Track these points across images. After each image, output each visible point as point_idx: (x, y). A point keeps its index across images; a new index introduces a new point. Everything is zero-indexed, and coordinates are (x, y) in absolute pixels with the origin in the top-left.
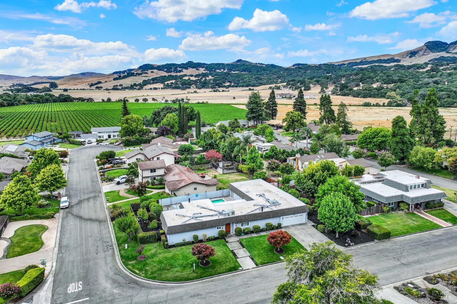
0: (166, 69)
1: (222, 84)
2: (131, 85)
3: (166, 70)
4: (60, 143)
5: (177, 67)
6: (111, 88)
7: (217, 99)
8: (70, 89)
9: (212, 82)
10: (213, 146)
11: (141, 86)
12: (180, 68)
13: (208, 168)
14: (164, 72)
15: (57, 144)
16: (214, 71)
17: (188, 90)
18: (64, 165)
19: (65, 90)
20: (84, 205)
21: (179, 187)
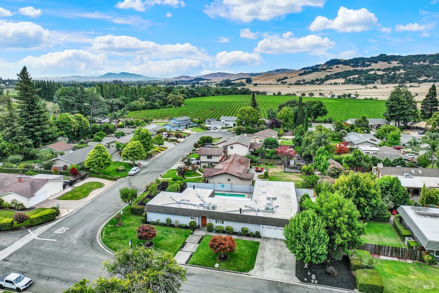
1: (417, 79)
2: (312, 80)
3: (353, 64)
5: (365, 61)
6: (294, 83)
8: (260, 84)
9: (402, 76)
10: (301, 142)
11: (322, 81)
12: (368, 62)
14: (350, 67)
16: (411, 64)
17: (369, 86)
18: (175, 144)
19: (256, 85)
20: (145, 176)
21: (212, 175)
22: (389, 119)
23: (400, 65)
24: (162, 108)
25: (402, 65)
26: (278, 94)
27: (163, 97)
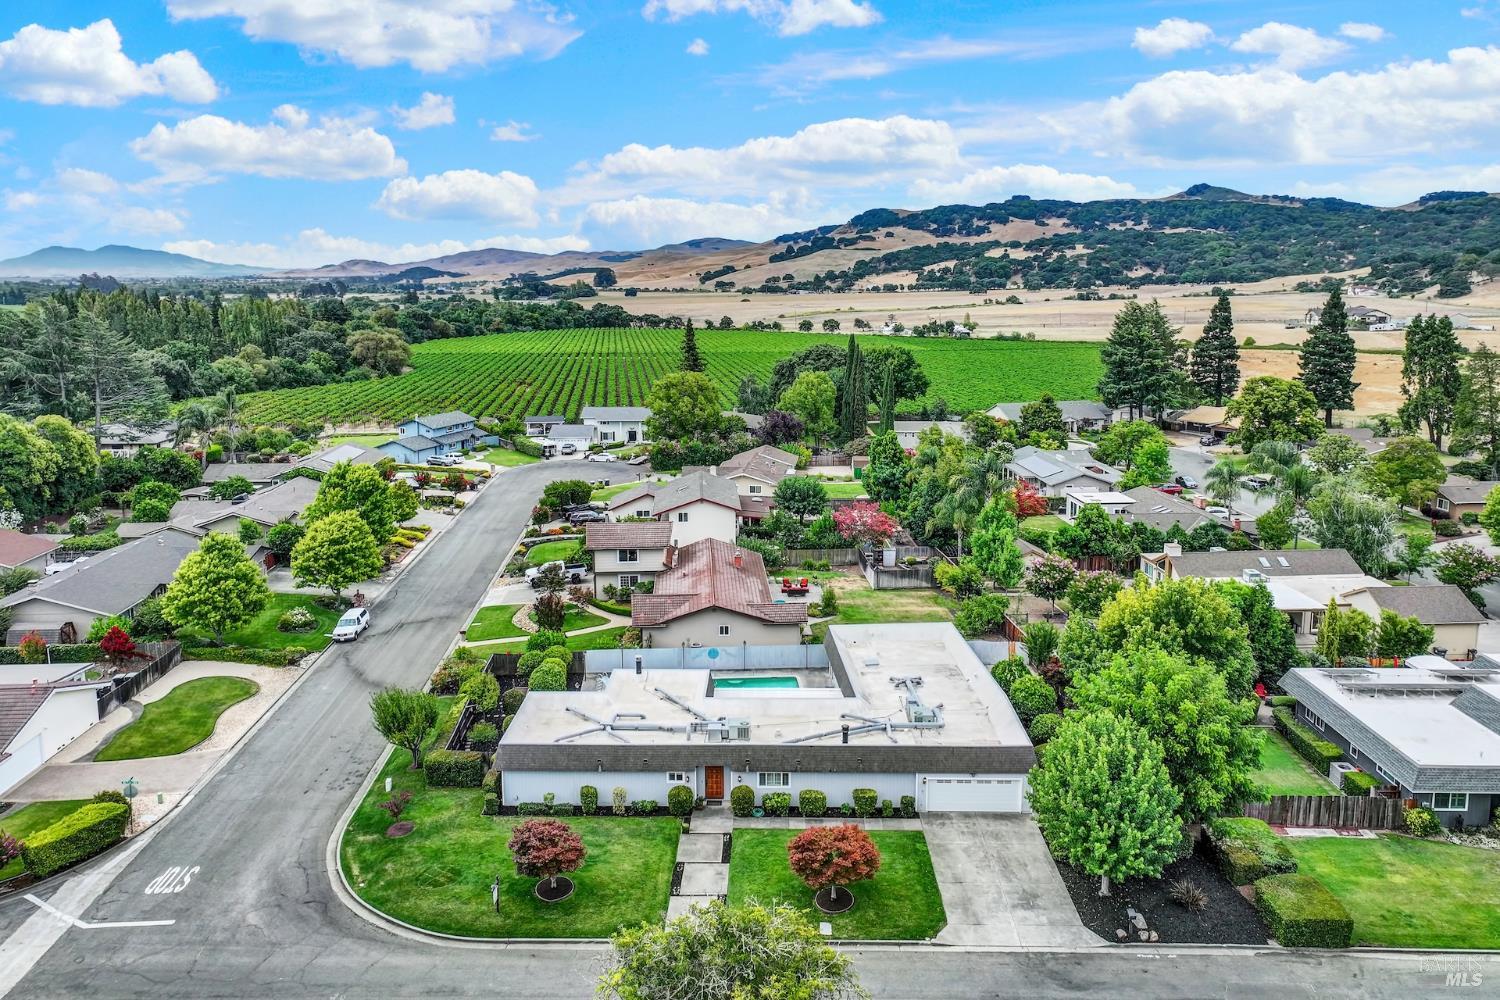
0: (935, 222)
1: (1121, 273)
2: (817, 277)
3: (935, 226)
4: (493, 447)
5: (972, 216)
6: (757, 287)
7: (1075, 325)
8: (647, 290)
9: (1083, 264)
10: (896, 488)
11: (846, 281)
12: (980, 219)
13: (842, 565)
14: (928, 235)
15: (483, 449)
16: (1101, 228)
17: (993, 294)
18: (449, 514)
19: (631, 292)
20: (399, 640)
21: (666, 618)
22: (1112, 403)
23: (1071, 230)
24: (334, 380)
25: (1079, 231)
26: (721, 324)
27: (328, 340)
